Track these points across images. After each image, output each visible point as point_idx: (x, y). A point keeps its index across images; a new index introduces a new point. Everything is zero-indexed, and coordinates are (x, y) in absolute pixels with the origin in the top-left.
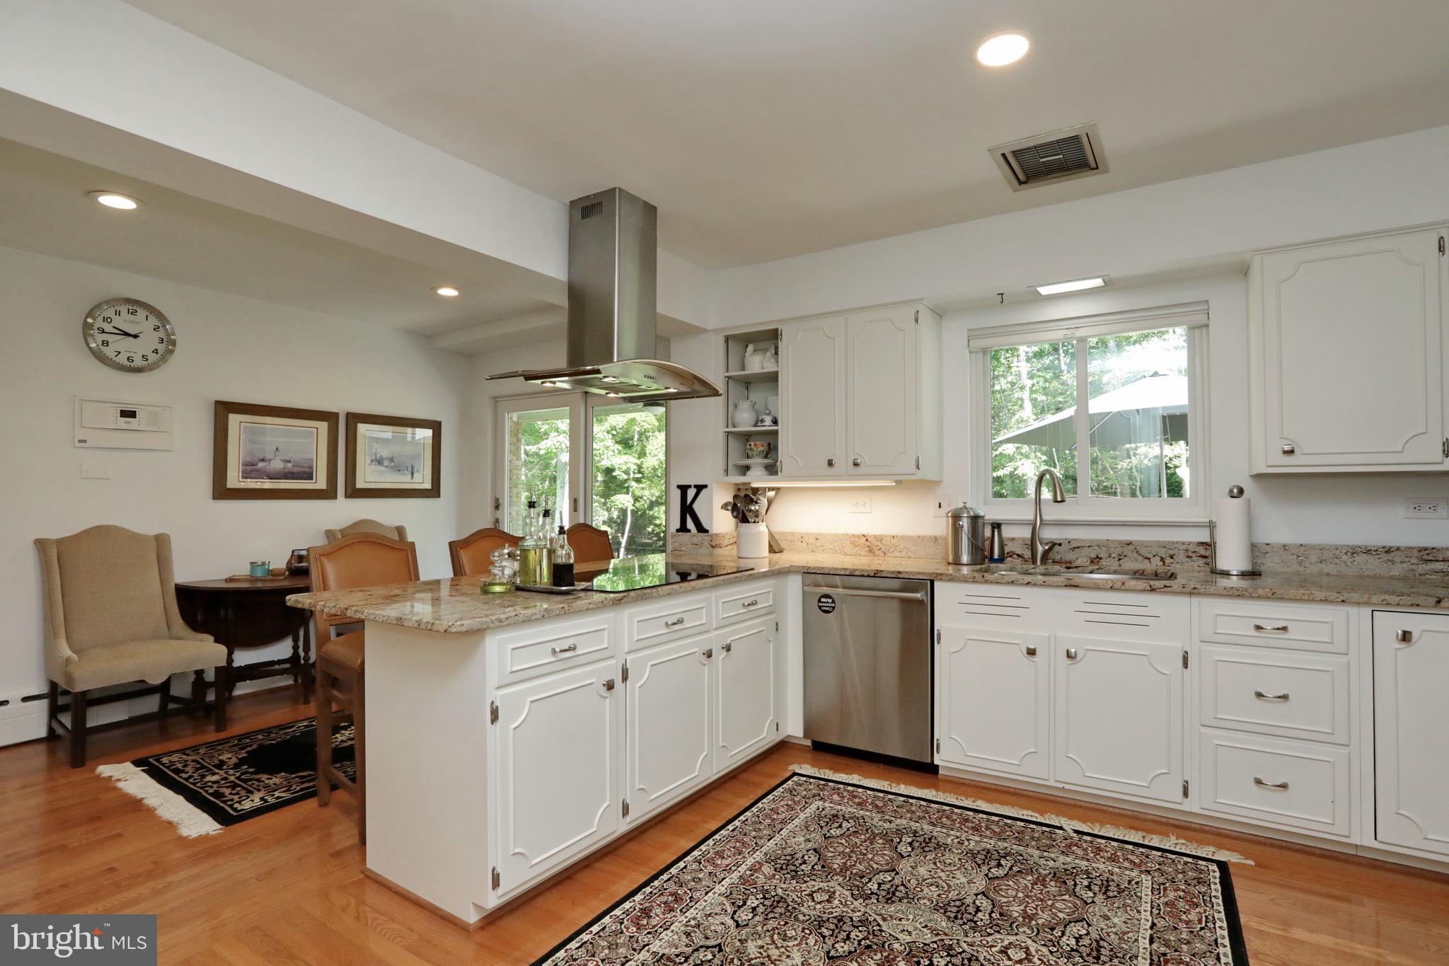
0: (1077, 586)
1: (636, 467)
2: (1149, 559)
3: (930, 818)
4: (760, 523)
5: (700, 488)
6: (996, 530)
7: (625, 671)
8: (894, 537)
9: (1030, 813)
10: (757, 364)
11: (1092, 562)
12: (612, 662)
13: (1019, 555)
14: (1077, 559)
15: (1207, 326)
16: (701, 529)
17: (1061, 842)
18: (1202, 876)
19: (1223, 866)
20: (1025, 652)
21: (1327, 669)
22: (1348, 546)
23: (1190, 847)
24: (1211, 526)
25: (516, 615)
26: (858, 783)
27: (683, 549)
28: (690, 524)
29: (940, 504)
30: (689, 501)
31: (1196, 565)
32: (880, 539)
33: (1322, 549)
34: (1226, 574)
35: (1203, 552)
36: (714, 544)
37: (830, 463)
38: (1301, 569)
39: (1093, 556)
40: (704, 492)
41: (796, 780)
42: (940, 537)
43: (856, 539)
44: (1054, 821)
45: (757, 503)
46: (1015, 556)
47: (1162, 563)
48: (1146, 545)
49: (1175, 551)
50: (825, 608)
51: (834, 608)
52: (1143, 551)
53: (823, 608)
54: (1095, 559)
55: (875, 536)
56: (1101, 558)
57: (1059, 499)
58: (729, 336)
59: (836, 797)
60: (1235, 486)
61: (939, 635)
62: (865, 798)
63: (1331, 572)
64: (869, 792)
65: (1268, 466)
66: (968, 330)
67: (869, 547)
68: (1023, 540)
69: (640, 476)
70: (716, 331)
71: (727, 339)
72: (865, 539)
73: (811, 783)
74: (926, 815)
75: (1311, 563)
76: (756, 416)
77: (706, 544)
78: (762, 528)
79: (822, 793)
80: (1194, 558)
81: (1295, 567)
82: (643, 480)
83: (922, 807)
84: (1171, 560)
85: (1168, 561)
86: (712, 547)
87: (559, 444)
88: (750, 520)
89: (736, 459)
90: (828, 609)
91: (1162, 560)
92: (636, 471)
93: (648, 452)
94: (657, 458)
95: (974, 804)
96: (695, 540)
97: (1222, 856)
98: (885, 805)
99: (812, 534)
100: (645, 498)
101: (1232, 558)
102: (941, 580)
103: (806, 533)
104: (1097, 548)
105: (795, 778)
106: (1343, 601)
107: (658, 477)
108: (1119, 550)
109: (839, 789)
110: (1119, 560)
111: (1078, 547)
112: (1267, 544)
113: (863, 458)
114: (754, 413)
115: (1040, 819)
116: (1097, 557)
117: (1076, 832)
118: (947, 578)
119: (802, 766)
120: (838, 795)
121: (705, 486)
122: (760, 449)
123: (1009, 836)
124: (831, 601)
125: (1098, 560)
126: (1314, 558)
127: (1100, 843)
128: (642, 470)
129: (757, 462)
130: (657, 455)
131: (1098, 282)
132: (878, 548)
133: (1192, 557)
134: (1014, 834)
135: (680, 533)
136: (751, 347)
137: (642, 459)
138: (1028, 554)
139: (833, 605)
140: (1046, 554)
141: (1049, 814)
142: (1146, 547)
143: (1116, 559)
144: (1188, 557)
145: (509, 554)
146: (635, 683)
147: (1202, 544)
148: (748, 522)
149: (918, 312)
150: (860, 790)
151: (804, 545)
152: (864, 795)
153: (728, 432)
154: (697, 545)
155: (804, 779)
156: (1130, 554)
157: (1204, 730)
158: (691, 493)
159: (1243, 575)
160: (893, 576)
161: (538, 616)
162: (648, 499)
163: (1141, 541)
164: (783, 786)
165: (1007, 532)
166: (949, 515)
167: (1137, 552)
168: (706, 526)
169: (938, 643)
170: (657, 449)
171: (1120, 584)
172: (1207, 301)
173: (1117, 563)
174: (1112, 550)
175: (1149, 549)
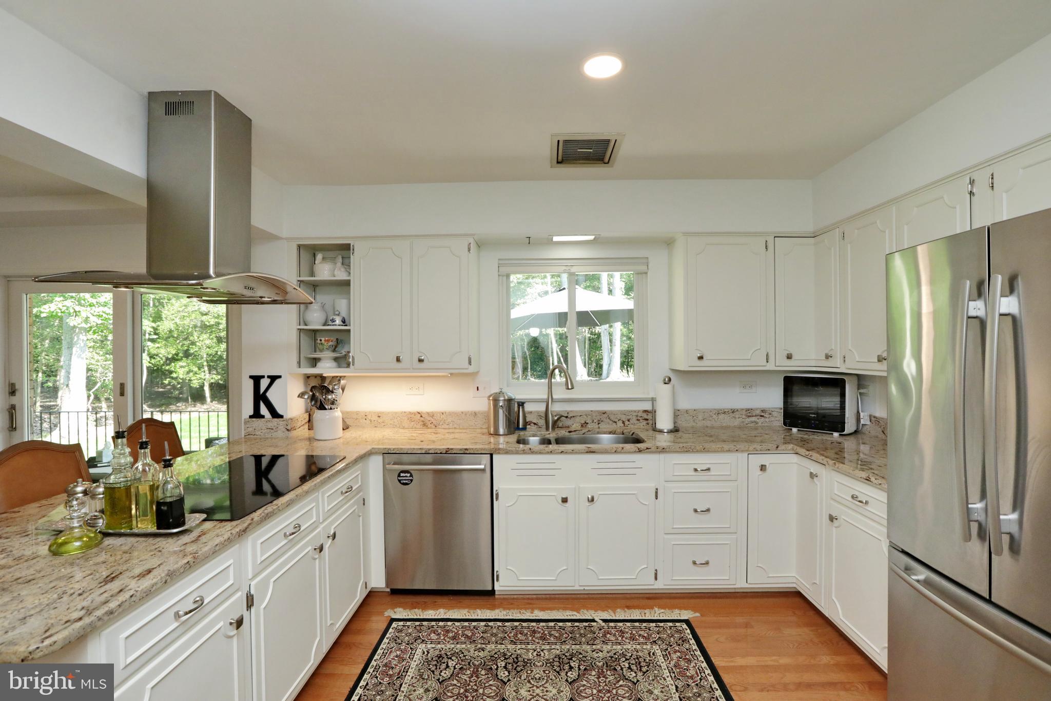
0: (594, 452)
1: (152, 330)
2: (616, 422)
3: (510, 637)
4: (336, 409)
5: (273, 379)
6: (521, 407)
7: (250, 598)
8: (443, 413)
9: (571, 613)
10: (325, 271)
11: (582, 426)
12: (239, 594)
13: (535, 424)
14: (573, 424)
15: (646, 273)
16: (275, 414)
17: (599, 633)
18: (682, 635)
19: (687, 622)
20: (560, 502)
21: (727, 491)
22: (715, 409)
23: (667, 614)
24: (653, 400)
25: (131, 596)
26: (445, 617)
27: (257, 434)
28: (264, 410)
29: (478, 387)
30: (262, 390)
31: (642, 424)
32: (431, 415)
33: (704, 411)
34: (661, 431)
35: (646, 417)
36: (289, 428)
37: (398, 360)
38: (694, 424)
39: (583, 422)
40: (277, 381)
41: (396, 626)
42: (479, 412)
43: (413, 416)
44: (587, 615)
45: (332, 392)
46: (532, 424)
47: (623, 425)
48: (614, 413)
49: (630, 417)
50: (404, 481)
51: (412, 480)
52: (612, 418)
53: (402, 482)
54: (584, 424)
55: (428, 413)
56: (587, 423)
57: (570, 387)
58: (300, 245)
59: (433, 636)
60: (666, 377)
61: (497, 495)
62: (456, 631)
63: (708, 425)
64: (457, 624)
65: (690, 367)
66: (499, 259)
67: (423, 421)
68: (538, 412)
69: (155, 337)
70: (289, 239)
71: (299, 246)
72: (420, 415)
73: (408, 627)
74: (506, 635)
75: (699, 421)
76: (326, 315)
77: (282, 428)
78: (337, 413)
79: (420, 634)
80: (641, 421)
81: (692, 424)
82: (159, 340)
83: (500, 628)
84: (628, 423)
85: (627, 423)
86: (288, 430)
87: (65, 308)
88: (327, 407)
89: (307, 353)
90: (406, 481)
91: (623, 422)
92: (152, 333)
93: (164, 316)
94: (173, 322)
95: (533, 615)
96: (270, 425)
97: (686, 615)
98: (473, 633)
99: (375, 413)
100: (160, 355)
101: (664, 422)
102: (499, 453)
103: (370, 412)
104: (585, 417)
105: (394, 625)
106: (737, 450)
107: (173, 337)
108: (598, 418)
109: (432, 627)
110: (599, 424)
111: (574, 417)
112: (679, 410)
113: (426, 355)
114: (325, 313)
115: (579, 617)
116: (585, 422)
117: (605, 621)
118: (504, 452)
119: (395, 610)
120: (435, 633)
121: (279, 377)
122: (330, 343)
123: (566, 638)
124: (409, 475)
125: (586, 424)
126: (700, 417)
127: (620, 627)
128: (157, 332)
129: (327, 355)
130: (174, 320)
131: (592, 238)
132: (431, 422)
133: (639, 420)
134: (569, 636)
135: (254, 419)
136: (319, 257)
137: (158, 323)
138: (542, 422)
139: (411, 478)
140: (555, 423)
141: (582, 610)
142: (614, 414)
143: (597, 423)
144: (638, 420)
145: (85, 493)
146: (261, 605)
147: (645, 411)
148: (326, 409)
149: (470, 244)
150: (449, 623)
151: (368, 422)
152: (453, 628)
153: (300, 329)
154: (272, 429)
155: (401, 623)
156: (604, 420)
157: (666, 536)
158: (264, 383)
159: (670, 432)
160: (461, 452)
161: (159, 585)
162: (164, 356)
163: (611, 411)
164: (387, 636)
165: (528, 407)
166: (491, 398)
167: (609, 418)
168: (280, 412)
169: (497, 500)
170: (173, 314)
171: (620, 449)
172: (647, 258)
173: (597, 426)
174: (594, 417)
175: (616, 416)
